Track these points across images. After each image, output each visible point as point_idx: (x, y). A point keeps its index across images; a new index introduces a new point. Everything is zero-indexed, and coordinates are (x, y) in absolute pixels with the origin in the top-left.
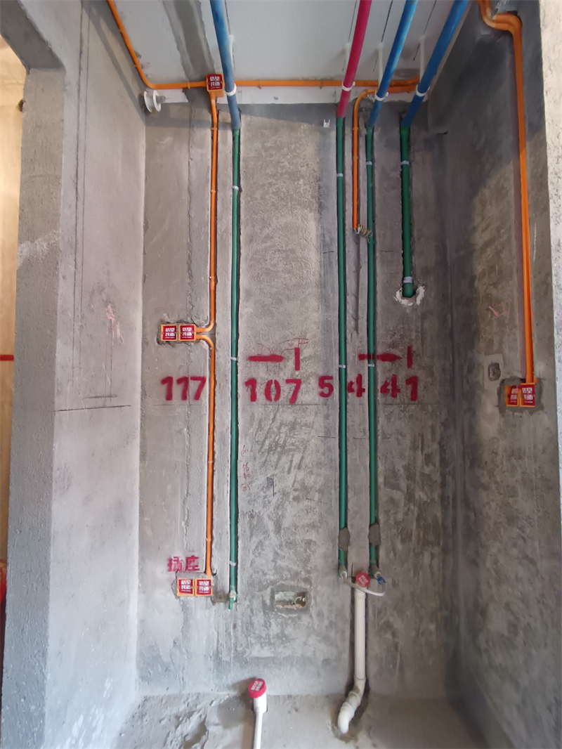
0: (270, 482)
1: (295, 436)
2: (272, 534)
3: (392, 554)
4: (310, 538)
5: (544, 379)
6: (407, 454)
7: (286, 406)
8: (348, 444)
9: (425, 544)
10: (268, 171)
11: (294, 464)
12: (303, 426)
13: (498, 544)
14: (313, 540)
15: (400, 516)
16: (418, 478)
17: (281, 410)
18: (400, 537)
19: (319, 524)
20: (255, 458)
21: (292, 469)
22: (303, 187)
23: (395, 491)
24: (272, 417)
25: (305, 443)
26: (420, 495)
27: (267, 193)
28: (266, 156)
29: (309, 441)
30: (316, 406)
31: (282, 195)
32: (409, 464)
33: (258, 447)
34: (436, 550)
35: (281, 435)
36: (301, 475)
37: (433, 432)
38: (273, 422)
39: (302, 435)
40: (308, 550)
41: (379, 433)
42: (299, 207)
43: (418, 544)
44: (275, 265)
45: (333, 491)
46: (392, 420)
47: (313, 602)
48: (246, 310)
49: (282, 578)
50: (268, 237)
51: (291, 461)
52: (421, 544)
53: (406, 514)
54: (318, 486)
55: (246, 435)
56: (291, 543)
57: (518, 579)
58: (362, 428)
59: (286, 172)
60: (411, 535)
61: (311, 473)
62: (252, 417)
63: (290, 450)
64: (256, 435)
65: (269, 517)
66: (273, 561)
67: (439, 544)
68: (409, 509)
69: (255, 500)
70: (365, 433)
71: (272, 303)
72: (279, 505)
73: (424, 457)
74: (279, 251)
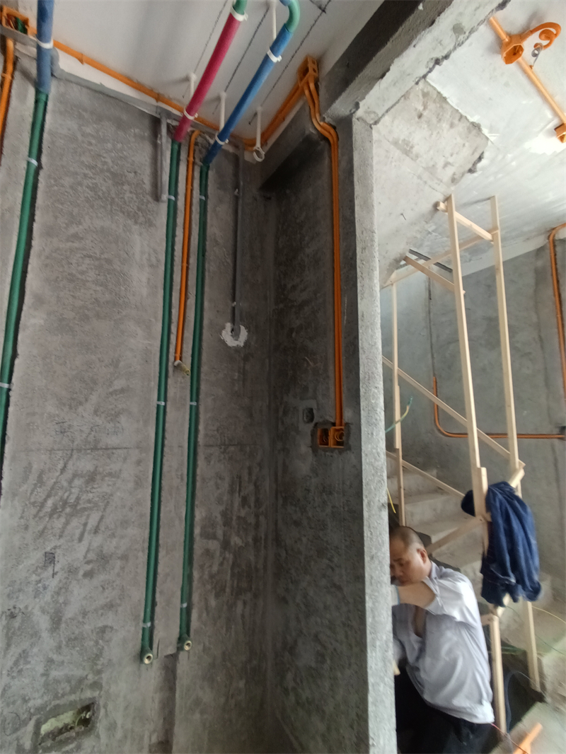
0: (50, 558)
1: (94, 490)
2: (45, 635)
3: (205, 615)
4: (105, 623)
5: (352, 424)
6: (225, 498)
7: (83, 452)
8: (163, 494)
9: (238, 592)
10: (83, 159)
11: (89, 527)
12: (105, 476)
13: (308, 577)
14: (110, 624)
15: (215, 568)
16: (234, 523)
17: (75, 456)
18: (214, 592)
19: (118, 602)
20: (26, 528)
21: (86, 535)
22: (128, 195)
23: (210, 542)
24: (60, 466)
25: (107, 499)
26: (236, 540)
27: (80, 184)
28: (83, 142)
29: (112, 495)
30: (125, 450)
31: (100, 194)
32: (227, 509)
33: (34, 511)
34: (248, 596)
35: (73, 490)
36: (98, 540)
37: (250, 474)
38: (62, 473)
39: (104, 487)
40: (100, 641)
41: (198, 478)
42: (121, 214)
43: (232, 595)
44: (82, 273)
45: (140, 554)
46: (212, 463)
47: (102, 712)
48: (33, 321)
49: (56, 697)
50: (76, 237)
51: (85, 525)
52: (234, 594)
53: (221, 564)
54: (120, 552)
55: (14, 495)
56: (76, 639)
57: (326, 608)
58: (179, 473)
59: (108, 171)
60: (225, 586)
61: (113, 535)
62: (28, 468)
63: (85, 509)
64: (31, 493)
65: (43, 611)
66: (43, 675)
67: (251, 588)
68: (224, 559)
69: (20, 590)
70: (182, 479)
71: (75, 318)
72: (61, 589)
73: (240, 499)
74: (90, 257)
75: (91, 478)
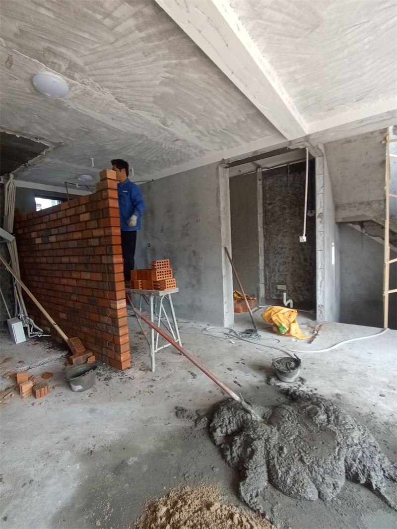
75: (282, 248)
